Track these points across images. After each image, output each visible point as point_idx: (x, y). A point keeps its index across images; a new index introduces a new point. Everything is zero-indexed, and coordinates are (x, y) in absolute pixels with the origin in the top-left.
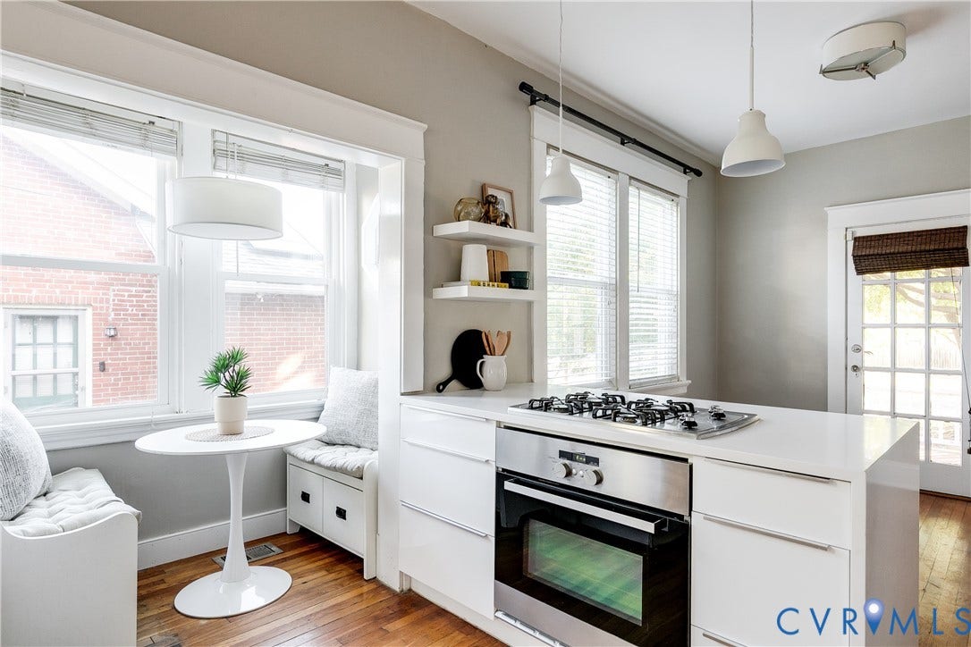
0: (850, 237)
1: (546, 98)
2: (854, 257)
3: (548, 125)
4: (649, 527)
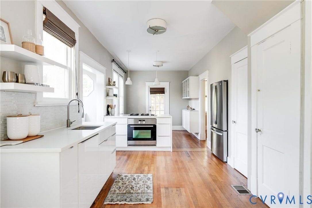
0: (149, 88)
2: (150, 91)
3: (114, 65)
4: (152, 126)
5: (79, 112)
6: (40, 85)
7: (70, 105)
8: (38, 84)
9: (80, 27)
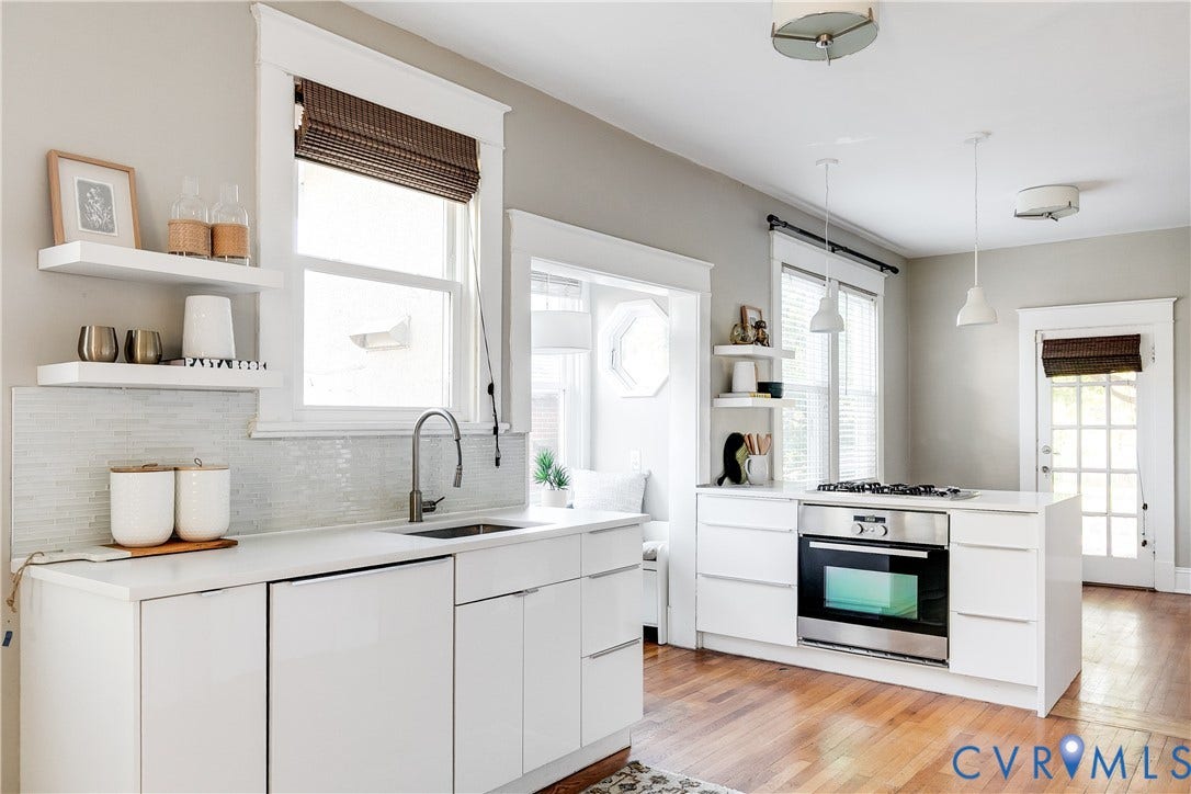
0: (1039, 340)
1: (786, 225)
2: (1043, 359)
3: (784, 246)
4: (924, 555)
5: (497, 464)
6: (216, 362)
7: (422, 433)
8: (201, 360)
9: (509, 109)
